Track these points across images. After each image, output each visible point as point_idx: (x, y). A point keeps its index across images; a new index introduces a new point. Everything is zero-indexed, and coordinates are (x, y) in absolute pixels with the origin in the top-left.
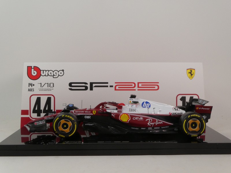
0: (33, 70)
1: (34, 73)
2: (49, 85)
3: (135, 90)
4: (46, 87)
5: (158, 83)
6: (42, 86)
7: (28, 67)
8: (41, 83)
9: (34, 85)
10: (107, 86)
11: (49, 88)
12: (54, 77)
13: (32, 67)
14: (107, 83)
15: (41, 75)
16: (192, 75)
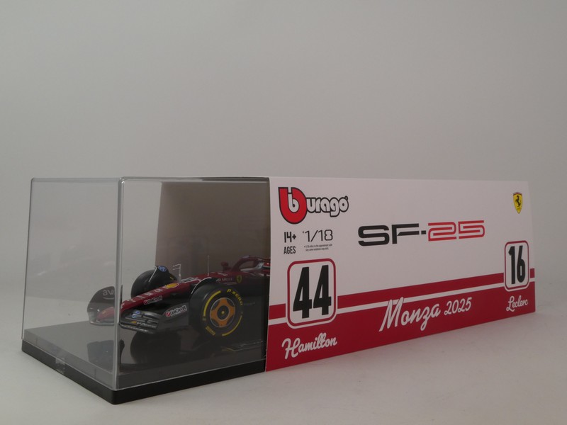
0: (290, 196)
1: (294, 206)
2: (324, 235)
3: (455, 238)
4: (318, 240)
5: (482, 222)
6: (311, 239)
7: (279, 188)
8: (308, 232)
9: (294, 237)
10: (417, 233)
11: (324, 242)
12: (333, 214)
13: (287, 188)
14: (417, 225)
15: (307, 210)
16: (519, 204)
